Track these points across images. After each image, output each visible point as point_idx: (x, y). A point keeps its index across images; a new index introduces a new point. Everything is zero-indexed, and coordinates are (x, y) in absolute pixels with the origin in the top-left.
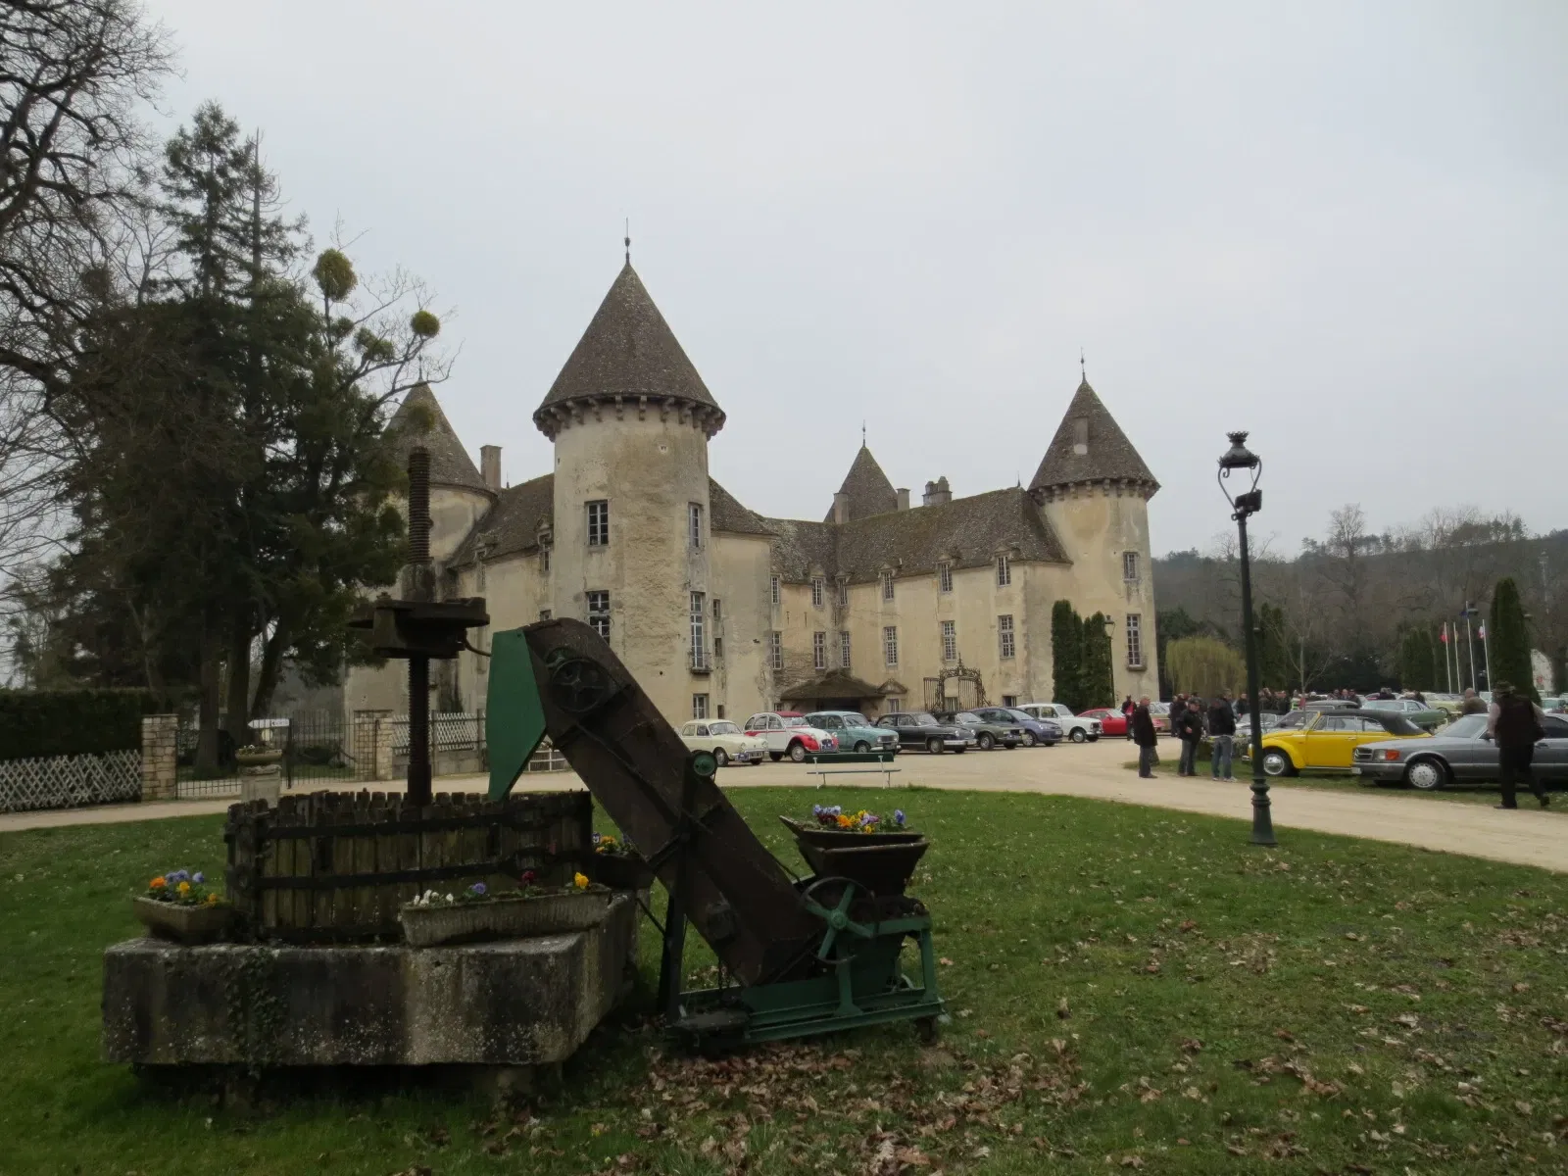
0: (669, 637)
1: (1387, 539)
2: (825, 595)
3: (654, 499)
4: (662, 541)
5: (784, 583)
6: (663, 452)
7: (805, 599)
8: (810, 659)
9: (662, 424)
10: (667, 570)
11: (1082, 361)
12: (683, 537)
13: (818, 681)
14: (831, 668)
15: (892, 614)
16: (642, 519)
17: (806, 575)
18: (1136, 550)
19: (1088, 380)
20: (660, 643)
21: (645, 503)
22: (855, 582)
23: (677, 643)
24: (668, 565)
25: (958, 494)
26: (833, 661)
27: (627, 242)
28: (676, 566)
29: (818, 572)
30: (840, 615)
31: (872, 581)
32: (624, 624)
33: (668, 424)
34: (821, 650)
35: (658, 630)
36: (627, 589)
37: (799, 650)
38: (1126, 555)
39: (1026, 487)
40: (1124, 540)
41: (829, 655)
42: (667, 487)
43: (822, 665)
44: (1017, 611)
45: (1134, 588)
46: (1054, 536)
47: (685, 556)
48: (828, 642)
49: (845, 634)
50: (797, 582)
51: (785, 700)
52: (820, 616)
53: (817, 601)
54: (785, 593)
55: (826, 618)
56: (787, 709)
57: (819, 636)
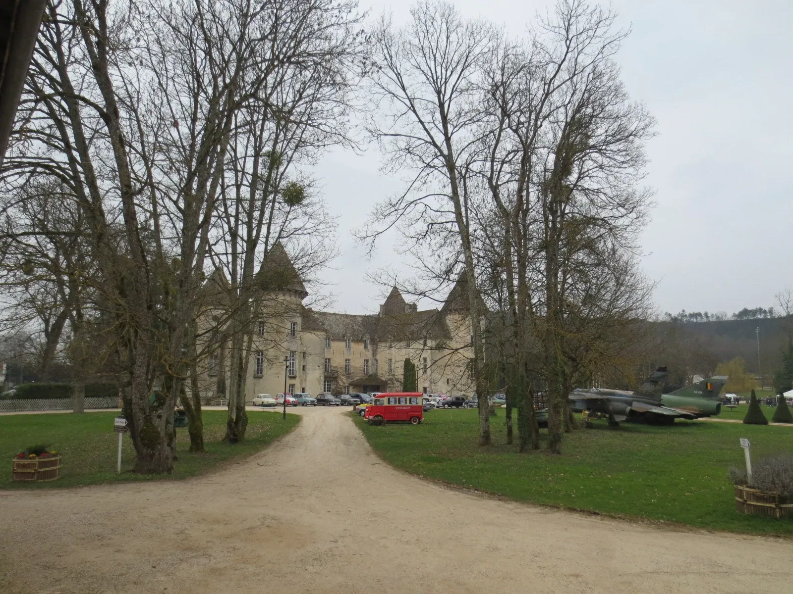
1: (706, 314)
2: (370, 346)
5: (352, 341)
7: (361, 347)
8: (362, 369)
13: (365, 378)
14: (371, 373)
15: (391, 354)
17: (362, 338)
20: (279, 367)
22: (380, 341)
24: (283, 343)
25: (420, 309)
26: (371, 371)
29: (367, 337)
30: (375, 353)
31: (386, 341)
34: (367, 366)
36: (269, 350)
37: (357, 366)
39: (440, 310)
41: (370, 368)
43: (367, 372)
48: (370, 363)
49: (376, 360)
50: (358, 341)
51: (350, 384)
52: (367, 353)
53: (366, 348)
54: (352, 345)
55: (369, 354)
56: (351, 388)
57: (366, 361)
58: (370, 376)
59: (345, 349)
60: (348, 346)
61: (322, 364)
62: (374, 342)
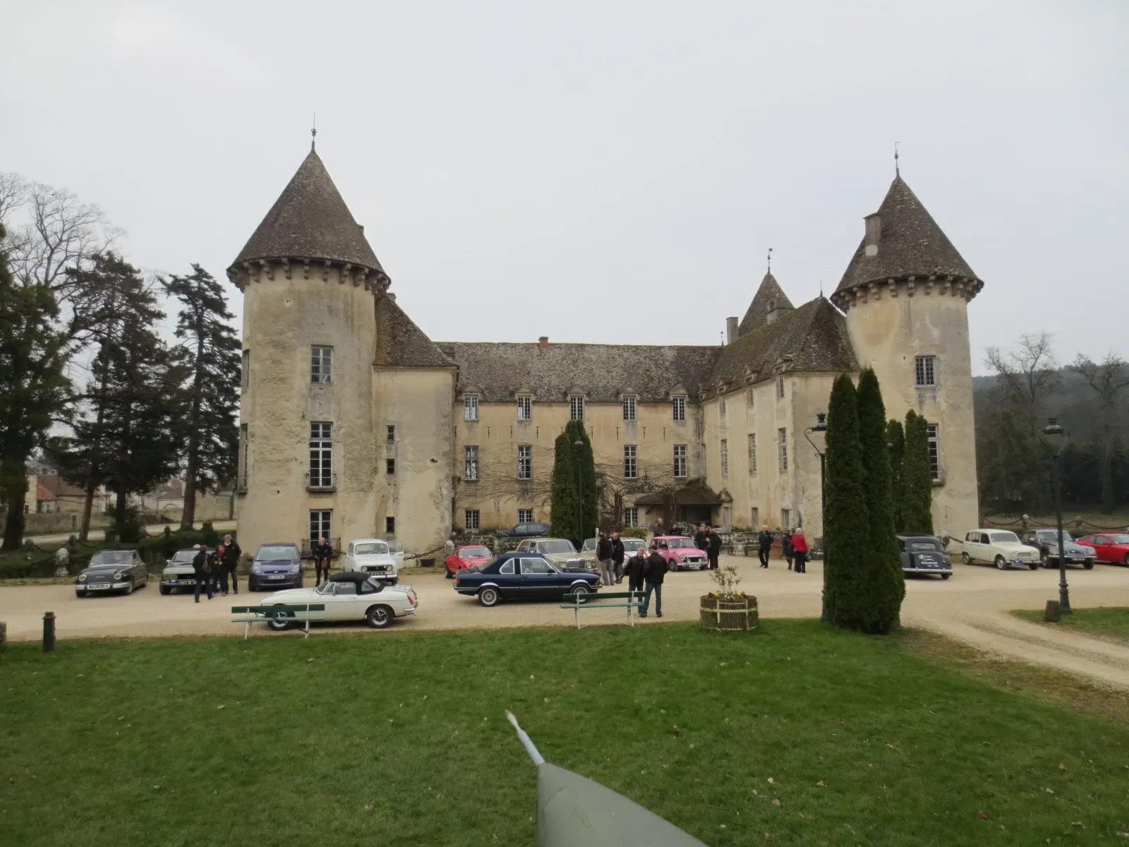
0: (287, 461)
2: (688, 411)
3: (278, 345)
4: (283, 380)
5: (639, 403)
6: (288, 305)
7: (666, 414)
8: (671, 468)
9: (288, 281)
10: (287, 404)
11: (896, 157)
12: (303, 376)
13: (678, 488)
14: (690, 476)
15: (724, 427)
16: (269, 362)
17: (667, 394)
18: (933, 353)
19: (902, 176)
20: (279, 467)
21: (271, 350)
22: (709, 399)
23: (293, 465)
24: (288, 401)
26: (690, 472)
27: (314, 133)
28: (295, 400)
29: (679, 391)
31: (715, 397)
32: (254, 451)
33: (294, 281)
34: (683, 460)
35: (276, 456)
36: (256, 423)
37: (656, 460)
38: (919, 360)
39: (828, 296)
40: (916, 343)
41: (689, 466)
42: (290, 334)
43: (683, 473)
44: (788, 424)
45: (928, 395)
46: (849, 343)
47: (305, 391)
48: (690, 452)
49: (704, 446)
50: (655, 401)
51: (639, 504)
52: (681, 430)
53: (678, 416)
54: (640, 411)
55: (687, 432)
56: (642, 513)
57: (679, 449)
58: (691, 483)
59: (622, 424)
60: (628, 415)
61: (445, 454)
62: (696, 401)
